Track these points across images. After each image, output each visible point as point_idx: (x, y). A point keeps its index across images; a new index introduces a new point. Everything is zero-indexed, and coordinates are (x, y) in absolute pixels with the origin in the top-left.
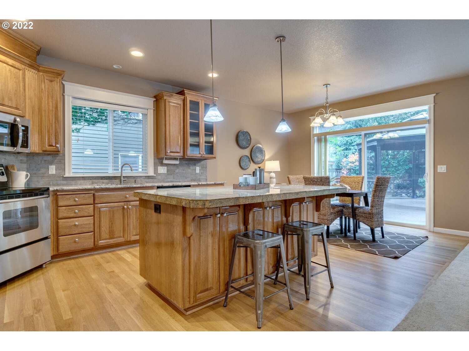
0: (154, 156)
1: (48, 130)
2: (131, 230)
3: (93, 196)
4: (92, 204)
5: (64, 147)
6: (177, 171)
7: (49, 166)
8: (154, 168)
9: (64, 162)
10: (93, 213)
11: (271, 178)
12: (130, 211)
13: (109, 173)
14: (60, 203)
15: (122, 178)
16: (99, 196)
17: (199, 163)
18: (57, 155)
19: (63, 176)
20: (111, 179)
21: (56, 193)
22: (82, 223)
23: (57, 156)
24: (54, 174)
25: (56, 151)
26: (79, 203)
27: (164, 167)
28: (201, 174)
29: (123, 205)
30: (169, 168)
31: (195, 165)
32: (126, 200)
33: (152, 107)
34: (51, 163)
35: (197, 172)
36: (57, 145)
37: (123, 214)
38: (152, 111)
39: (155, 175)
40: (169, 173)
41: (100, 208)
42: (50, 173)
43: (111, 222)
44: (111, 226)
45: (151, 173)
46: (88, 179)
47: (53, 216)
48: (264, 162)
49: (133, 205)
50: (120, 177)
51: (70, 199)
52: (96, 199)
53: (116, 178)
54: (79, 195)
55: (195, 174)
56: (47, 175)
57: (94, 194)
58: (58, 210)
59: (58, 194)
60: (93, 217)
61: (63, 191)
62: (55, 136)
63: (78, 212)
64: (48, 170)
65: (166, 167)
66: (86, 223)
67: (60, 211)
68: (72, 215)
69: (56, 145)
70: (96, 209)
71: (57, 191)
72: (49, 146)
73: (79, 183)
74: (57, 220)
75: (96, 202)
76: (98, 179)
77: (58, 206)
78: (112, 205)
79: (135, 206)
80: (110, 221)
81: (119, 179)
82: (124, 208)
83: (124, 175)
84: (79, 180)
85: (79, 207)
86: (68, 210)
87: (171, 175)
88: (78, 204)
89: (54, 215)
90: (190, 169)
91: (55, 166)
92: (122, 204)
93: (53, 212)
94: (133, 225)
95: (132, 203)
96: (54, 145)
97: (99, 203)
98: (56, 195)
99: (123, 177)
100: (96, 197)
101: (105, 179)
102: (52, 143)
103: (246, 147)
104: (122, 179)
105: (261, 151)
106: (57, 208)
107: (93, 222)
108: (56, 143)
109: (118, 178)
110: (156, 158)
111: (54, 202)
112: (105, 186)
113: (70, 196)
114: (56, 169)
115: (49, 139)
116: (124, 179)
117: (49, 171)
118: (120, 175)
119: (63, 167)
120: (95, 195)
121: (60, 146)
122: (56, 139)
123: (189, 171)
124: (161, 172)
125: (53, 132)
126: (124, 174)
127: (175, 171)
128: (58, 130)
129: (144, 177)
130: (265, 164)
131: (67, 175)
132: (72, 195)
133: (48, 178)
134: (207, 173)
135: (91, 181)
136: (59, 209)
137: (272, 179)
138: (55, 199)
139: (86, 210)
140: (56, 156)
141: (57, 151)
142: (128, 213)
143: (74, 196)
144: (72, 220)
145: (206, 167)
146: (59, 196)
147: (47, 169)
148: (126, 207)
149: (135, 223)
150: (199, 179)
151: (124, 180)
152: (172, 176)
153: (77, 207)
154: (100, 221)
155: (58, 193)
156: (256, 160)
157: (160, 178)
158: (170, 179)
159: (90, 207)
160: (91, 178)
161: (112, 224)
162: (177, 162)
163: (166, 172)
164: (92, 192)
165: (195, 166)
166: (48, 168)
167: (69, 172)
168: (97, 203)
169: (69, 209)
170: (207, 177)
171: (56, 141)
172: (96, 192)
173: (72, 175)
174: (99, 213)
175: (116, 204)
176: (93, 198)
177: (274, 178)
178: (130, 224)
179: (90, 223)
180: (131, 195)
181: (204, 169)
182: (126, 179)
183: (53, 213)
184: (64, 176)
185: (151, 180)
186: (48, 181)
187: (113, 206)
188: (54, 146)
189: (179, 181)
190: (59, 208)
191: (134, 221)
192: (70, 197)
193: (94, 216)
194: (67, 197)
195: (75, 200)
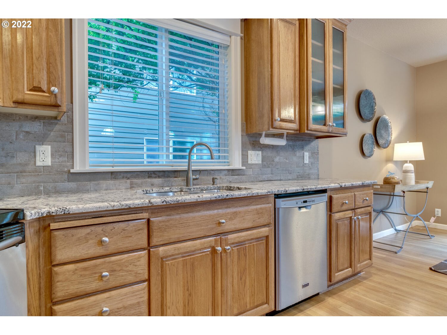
0: (242, 131)
1: (30, 45)
2: (229, 303)
3: (145, 227)
4: (144, 249)
5: (72, 103)
6: (277, 159)
7: (37, 146)
8: (242, 155)
9: (70, 137)
10: (147, 274)
11: (406, 172)
12: (227, 258)
13: (160, 163)
14: (60, 255)
15: (191, 174)
16: (161, 225)
17: (307, 144)
18: (56, 121)
19: (69, 171)
20: (168, 177)
21: (47, 223)
22: (120, 305)
23: (56, 124)
24: (48, 166)
25: (49, 103)
26: (112, 249)
27: (257, 152)
28: (310, 165)
29: (213, 244)
30: (265, 154)
31: (302, 148)
32: (220, 230)
33: (239, 32)
34: (42, 140)
35: (305, 162)
36: (53, 88)
37: (214, 265)
38: (239, 38)
39: (244, 168)
40: (265, 163)
41: (162, 258)
42: (39, 163)
43: (188, 290)
44: (189, 300)
45: (237, 164)
46: (123, 178)
47: (37, 294)
48: (390, 146)
49: (232, 242)
50: (187, 172)
51: (86, 239)
52: (155, 233)
53: (176, 174)
54: (110, 226)
55: (302, 165)
56: (30, 168)
57: (149, 220)
58: (53, 273)
59: (53, 226)
60: (146, 283)
61: (67, 216)
62: (48, 63)
63: (110, 275)
64: (35, 156)
65: (260, 153)
66: (129, 303)
67: (60, 278)
68: (95, 285)
69: (49, 88)
70: (153, 260)
71: (50, 217)
72: (31, 90)
73: (104, 185)
74: (49, 305)
75: (155, 241)
76: (144, 177)
77: (54, 263)
78: (189, 247)
79: (237, 243)
80: (186, 288)
81: (182, 176)
82: (214, 251)
83: (193, 168)
84: (105, 179)
85: (113, 258)
86: (83, 273)
87: (269, 167)
88: (108, 252)
89: (43, 290)
90: (296, 155)
91: (50, 147)
92: (211, 241)
93: (40, 283)
94: (233, 291)
95: (231, 236)
96: (45, 88)
97: (162, 243)
98: (47, 232)
99: (193, 171)
100: (154, 227)
101: (156, 177)
102: (39, 82)
103: (368, 118)
104: (191, 176)
105: (386, 126)
106: (51, 271)
107: (146, 298)
108: (50, 83)
109: (181, 173)
110: (245, 134)
111: (42, 251)
112: (175, 198)
113: (88, 230)
114: (52, 155)
115: (30, 71)
116: (194, 177)
117: (38, 158)
118: (186, 168)
119: (69, 149)
120: (151, 224)
121: (61, 92)
122: (49, 73)
123: (295, 159)
124: (253, 162)
125: (42, 53)
126: (194, 166)
127: (273, 161)
128: (56, 49)
129: (226, 172)
130: (393, 148)
131: (78, 168)
132: (93, 228)
133: (35, 176)
134: (318, 164)
135: (129, 181)
136: (57, 273)
137: (409, 174)
138: (44, 243)
139: (130, 268)
140: (52, 123)
141: (54, 104)
142: (223, 264)
143: (99, 229)
144: (93, 299)
145: (318, 153)
146: (56, 233)
147: (33, 154)
148: (219, 248)
149: (236, 286)
150: (309, 174)
151: (194, 179)
152: (270, 169)
153: (107, 259)
154: (162, 293)
155: (51, 224)
156: (381, 142)
157: (251, 173)
158: (266, 176)
159: (140, 257)
160: (129, 175)
161: (190, 295)
162: (282, 142)
163: (260, 162)
164: (145, 215)
165: (303, 150)
166: (35, 152)
167: (83, 162)
168: (157, 244)
169: (85, 269)
170: (318, 170)
171: (49, 77)
172: (152, 213)
173: (88, 169)
174: (160, 272)
175: (198, 241)
176: (146, 231)
177: (412, 173)
178: (227, 289)
179: (138, 303)
180: (229, 216)
181: (315, 155)
182: (197, 177)
183: (37, 286)
184: (72, 171)
185: (236, 177)
186: (34, 182)
187: (193, 249)
188: (44, 92)
189: (279, 178)
190: (56, 269)
191: (235, 281)
192: (88, 234)
193: (149, 280)
194: (79, 236)
195: (101, 242)
